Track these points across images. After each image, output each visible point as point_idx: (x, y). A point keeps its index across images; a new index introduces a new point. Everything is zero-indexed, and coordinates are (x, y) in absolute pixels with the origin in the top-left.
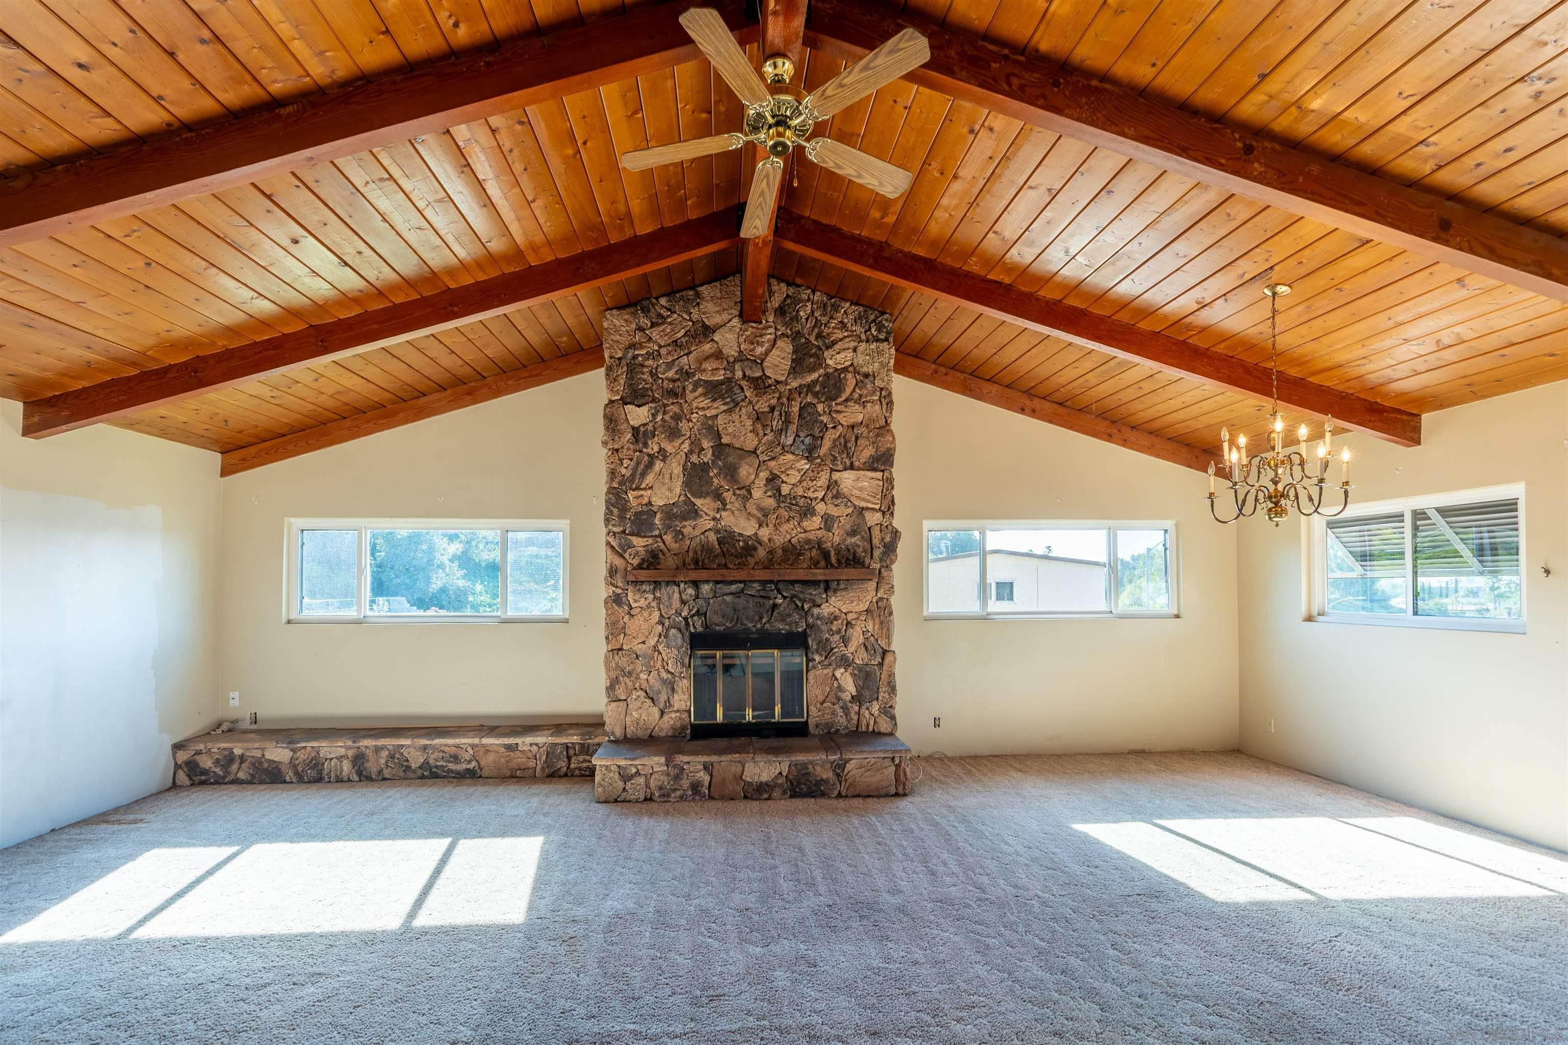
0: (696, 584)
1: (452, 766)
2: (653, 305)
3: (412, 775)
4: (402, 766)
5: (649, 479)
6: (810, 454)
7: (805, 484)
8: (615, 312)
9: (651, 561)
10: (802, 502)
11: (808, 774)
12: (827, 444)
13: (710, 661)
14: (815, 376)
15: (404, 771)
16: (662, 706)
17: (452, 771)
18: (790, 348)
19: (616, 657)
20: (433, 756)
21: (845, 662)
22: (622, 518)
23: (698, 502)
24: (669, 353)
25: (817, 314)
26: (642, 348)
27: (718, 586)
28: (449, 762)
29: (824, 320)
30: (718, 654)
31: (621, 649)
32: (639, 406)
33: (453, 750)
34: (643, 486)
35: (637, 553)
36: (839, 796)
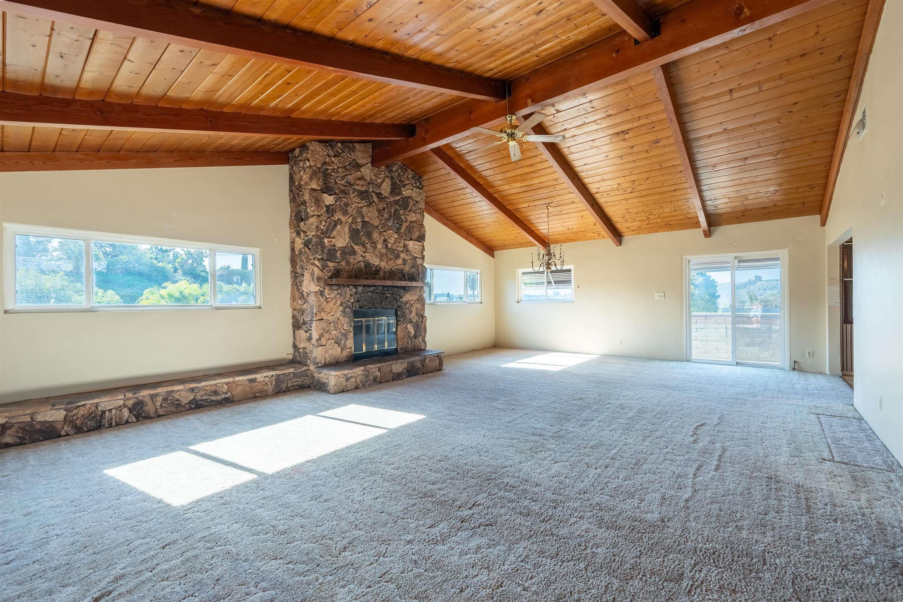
0: (355, 286)
1: (214, 398)
2: (335, 145)
3: (183, 409)
4: (174, 404)
5: (334, 233)
6: (398, 231)
7: (396, 244)
8: (317, 143)
9: (337, 274)
10: (396, 252)
11: (414, 366)
12: (404, 228)
13: (360, 324)
14: (399, 198)
15: (176, 408)
16: (342, 346)
17: (213, 401)
18: (390, 183)
19: (321, 324)
20: (198, 394)
21: (411, 321)
22: (323, 252)
23: (356, 247)
24: (343, 172)
25: (399, 171)
26: (330, 166)
27: (365, 288)
28: (210, 395)
29: (402, 174)
30: (363, 320)
31: (322, 319)
32: (330, 195)
33: (214, 388)
34: (331, 236)
35: (330, 270)
36: (423, 373)
